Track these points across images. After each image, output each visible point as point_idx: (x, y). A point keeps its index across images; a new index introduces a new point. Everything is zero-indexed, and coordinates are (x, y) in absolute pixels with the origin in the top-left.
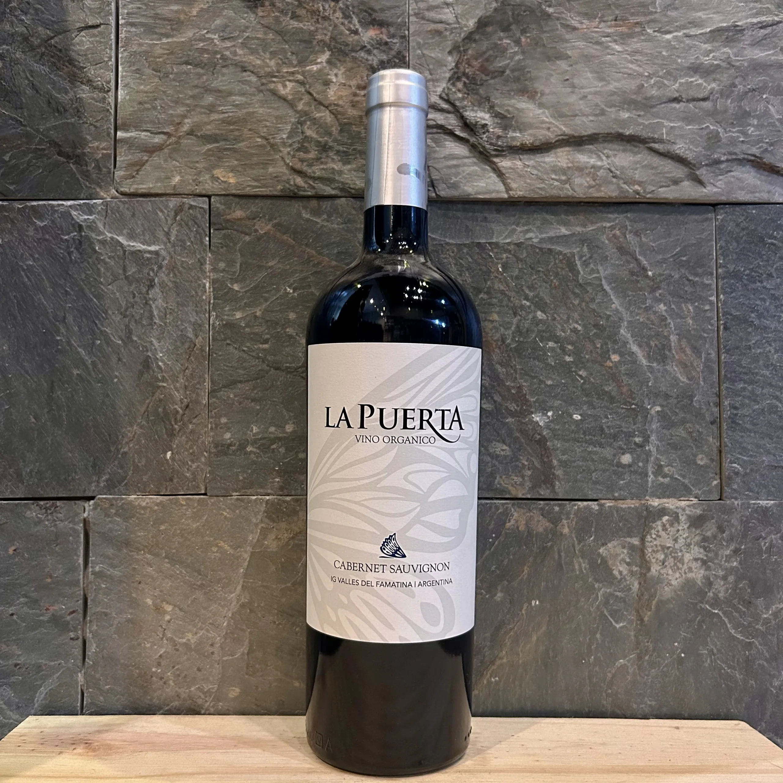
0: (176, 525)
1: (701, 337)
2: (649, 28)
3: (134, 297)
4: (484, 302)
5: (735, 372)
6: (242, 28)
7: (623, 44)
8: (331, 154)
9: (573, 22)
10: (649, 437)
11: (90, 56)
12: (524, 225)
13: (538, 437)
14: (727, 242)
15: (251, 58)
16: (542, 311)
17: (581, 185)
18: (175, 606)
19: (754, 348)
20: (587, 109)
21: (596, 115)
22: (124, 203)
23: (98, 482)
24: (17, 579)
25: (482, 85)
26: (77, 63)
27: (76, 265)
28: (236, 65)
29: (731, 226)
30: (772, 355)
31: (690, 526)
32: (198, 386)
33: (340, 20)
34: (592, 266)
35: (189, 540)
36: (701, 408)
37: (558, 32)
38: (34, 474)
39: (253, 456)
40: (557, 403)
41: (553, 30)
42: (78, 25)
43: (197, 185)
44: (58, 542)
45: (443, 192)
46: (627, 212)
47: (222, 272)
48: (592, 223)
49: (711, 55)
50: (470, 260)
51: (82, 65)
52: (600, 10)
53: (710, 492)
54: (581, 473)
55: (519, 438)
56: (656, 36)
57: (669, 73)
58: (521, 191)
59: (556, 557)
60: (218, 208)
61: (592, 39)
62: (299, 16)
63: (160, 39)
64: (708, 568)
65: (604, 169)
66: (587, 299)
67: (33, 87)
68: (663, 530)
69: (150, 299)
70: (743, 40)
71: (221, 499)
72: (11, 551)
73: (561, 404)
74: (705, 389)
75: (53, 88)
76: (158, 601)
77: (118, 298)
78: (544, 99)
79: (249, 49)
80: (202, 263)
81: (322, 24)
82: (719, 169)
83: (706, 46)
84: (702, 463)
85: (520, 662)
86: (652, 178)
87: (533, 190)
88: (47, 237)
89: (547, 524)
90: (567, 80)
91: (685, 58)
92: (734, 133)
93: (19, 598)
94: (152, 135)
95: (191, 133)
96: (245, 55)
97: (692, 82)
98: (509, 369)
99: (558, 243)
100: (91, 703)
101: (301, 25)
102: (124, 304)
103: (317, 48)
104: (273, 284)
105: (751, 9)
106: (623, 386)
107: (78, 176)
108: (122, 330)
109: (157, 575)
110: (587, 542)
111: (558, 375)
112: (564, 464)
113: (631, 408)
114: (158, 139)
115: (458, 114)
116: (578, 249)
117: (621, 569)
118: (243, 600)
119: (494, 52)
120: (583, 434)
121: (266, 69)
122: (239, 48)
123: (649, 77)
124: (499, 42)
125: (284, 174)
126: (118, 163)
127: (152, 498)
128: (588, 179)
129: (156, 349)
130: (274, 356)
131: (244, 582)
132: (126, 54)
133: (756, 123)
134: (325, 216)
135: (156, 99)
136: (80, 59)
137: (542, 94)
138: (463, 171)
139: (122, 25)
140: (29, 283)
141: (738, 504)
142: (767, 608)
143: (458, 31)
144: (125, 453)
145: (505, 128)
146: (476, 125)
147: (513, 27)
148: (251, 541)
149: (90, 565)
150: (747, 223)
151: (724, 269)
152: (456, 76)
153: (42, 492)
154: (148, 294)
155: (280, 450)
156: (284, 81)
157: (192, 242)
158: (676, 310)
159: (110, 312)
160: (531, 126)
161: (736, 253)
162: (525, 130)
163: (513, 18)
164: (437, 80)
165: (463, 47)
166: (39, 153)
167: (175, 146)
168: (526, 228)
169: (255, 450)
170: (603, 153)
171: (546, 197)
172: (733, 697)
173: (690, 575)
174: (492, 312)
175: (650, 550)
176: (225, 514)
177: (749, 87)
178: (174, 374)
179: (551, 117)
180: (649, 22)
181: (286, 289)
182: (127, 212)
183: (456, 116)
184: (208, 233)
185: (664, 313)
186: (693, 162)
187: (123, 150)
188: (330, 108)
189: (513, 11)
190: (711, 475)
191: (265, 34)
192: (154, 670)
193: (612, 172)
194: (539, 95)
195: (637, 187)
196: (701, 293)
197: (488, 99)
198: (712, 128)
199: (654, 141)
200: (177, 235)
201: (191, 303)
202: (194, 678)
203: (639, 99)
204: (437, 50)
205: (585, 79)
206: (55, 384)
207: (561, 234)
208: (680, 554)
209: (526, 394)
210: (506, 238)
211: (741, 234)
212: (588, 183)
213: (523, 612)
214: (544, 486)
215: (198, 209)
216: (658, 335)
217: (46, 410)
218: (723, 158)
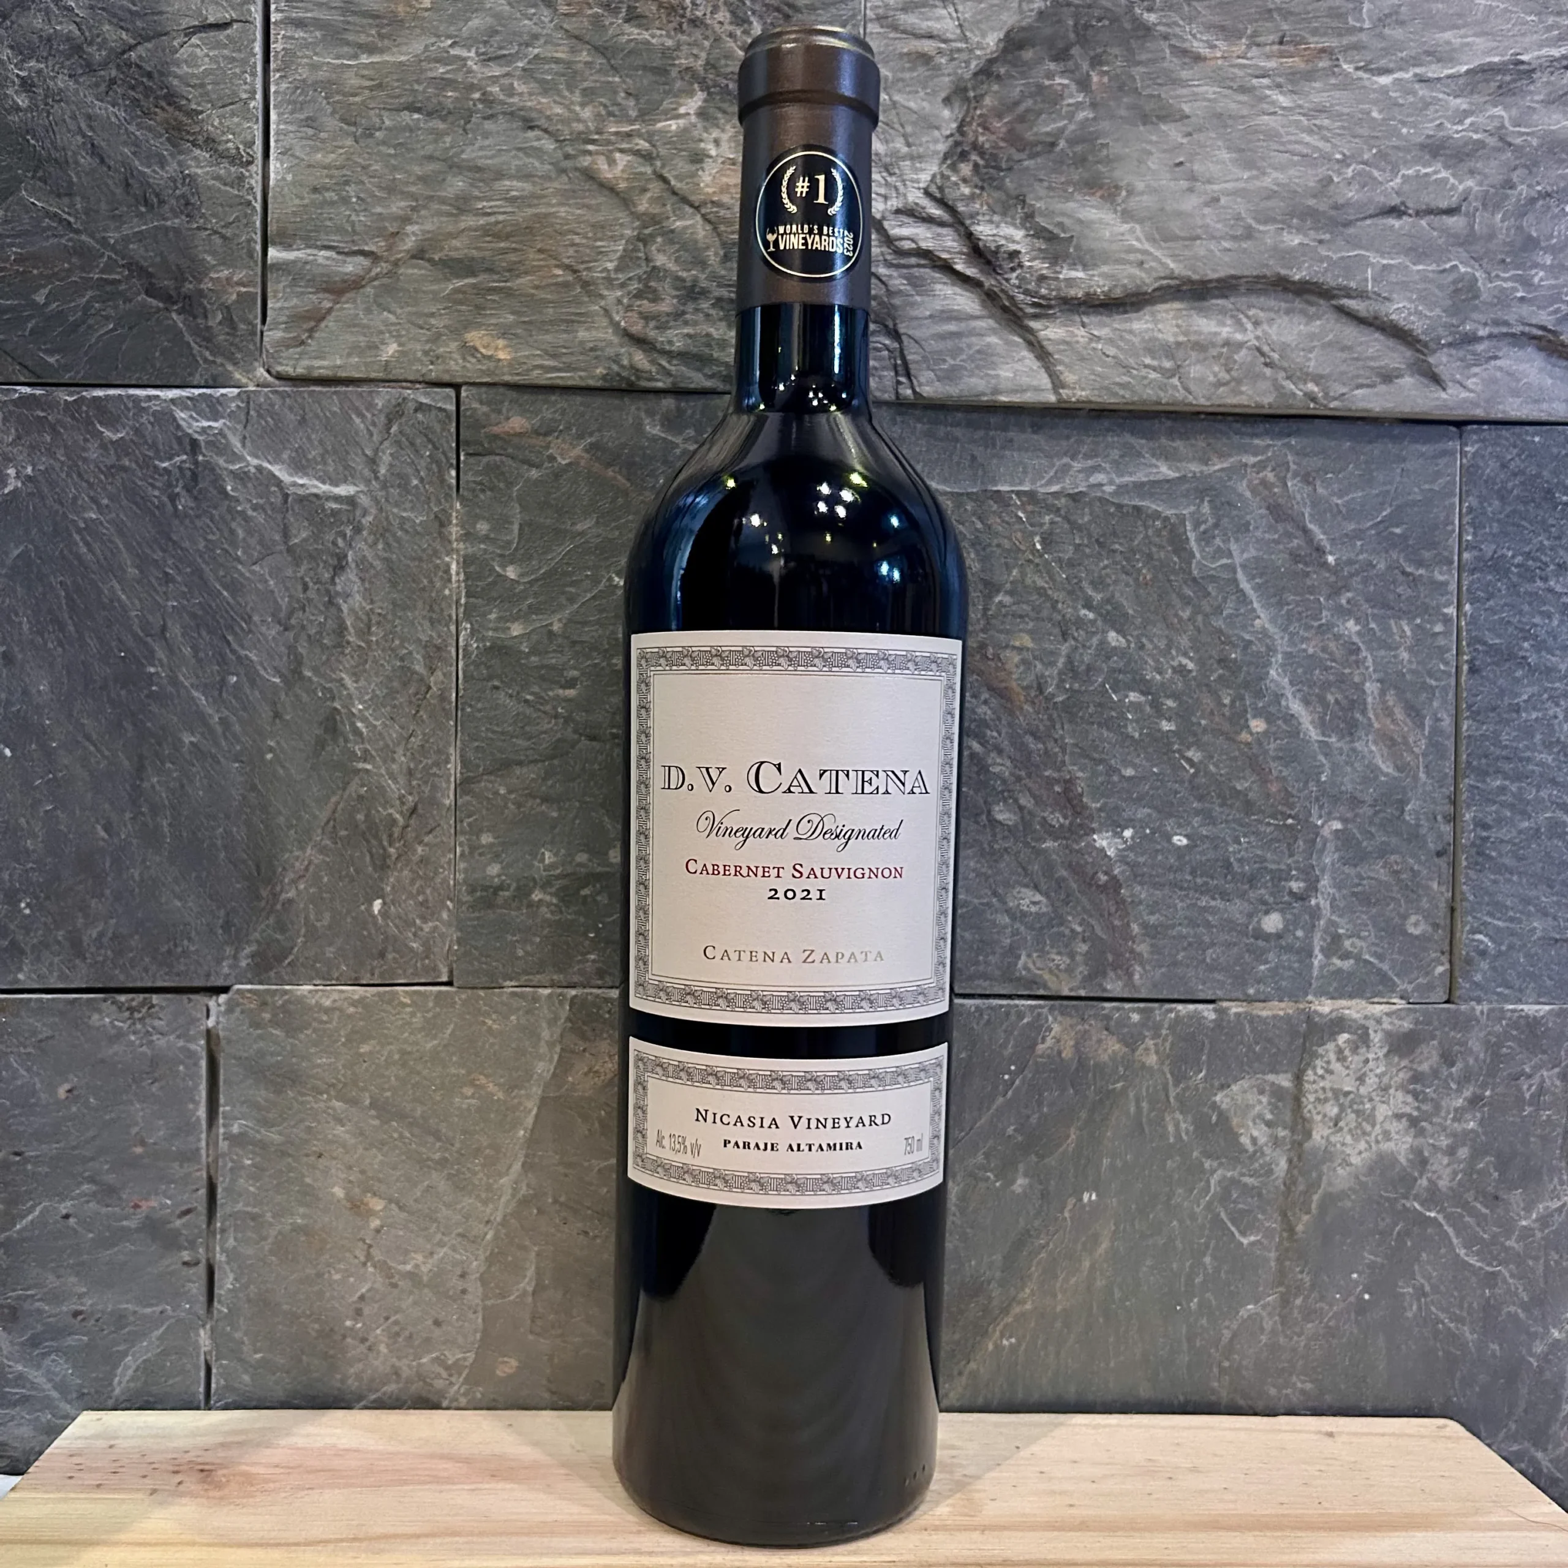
0: (391, 1044)
1: (1425, 687)
2: (1345, 61)
3: (306, 588)
4: (1003, 610)
5: (1486, 756)
6: (526, 37)
7: (1292, 91)
8: (705, 305)
9: (1195, 44)
10: (1318, 881)
11: (210, 87)
12: (1087, 457)
13: (1104, 878)
14: (1482, 499)
15: (544, 100)
16: (1118, 632)
17: (1201, 380)
18: (390, 1201)
19: (1526, 710)
20: (1219, 226)
21: (1234, 238)
22: (283, 396)
23: (235, 957)
24: (74, 1148)
25: (1010, 169)
26: (184, 102)
27: (187, 522)
28: (512, 114)
29: (1491, 468)
30: (1560, 723)
31: (1389, 1052)
32: (435, 770)
33: (729, 28)
34: (1218, 541)
35: (419, 1073)
36: (1418, 826)
37: (1165, 65)
38: (105, 940)
39: (544, 909)
40: (1143, 812)
41: (1153, 61)
42: (185, 23)
43: (432, 363)
44: (156, 1075)
45: (927, 388)
46: (1289, 435)
47: (483, 542)
48: (1222, 456)
49: (1468, 121)
50: (979, 526)
51: (194, 107)
52: (1250, 23)
53: (1430, 987)
54: (1184, 949)
55: (1064, 879)
56: (1361, 79)
57: (1382, 155)
58: (1083, 389)
59: (1132, 1109)
60: (475, 409)
61: (1232, 80)
62: (640, 17)
63: (355, 57)
64: (1421, 1133)
65: (1249, 349)
66: (1208, 609)
67: (94, 150)
68: (1338, 1059)
69: (337, 594)
70: (1531, 92)
71: (482, 993)
72: (62, 1092)
73: (1149, 815)
74: (1429, 788)
75: (134, 153)
76: (357, 1190)
77: (272, 592)
78: (1133, 203)
79: (542, 82)
80: (442, 522)
81: (689, 35)
82: (1474, 354)
83: (1458, 101)
84: (1416, 931)
85: (1059, 1308)
86: (1343, 368)
87: (1107, 388)
88: (127, 463)
89: (1117, 1047)
90: (1181, 163)
91: (1414, 125)
92: (1506, 281)
93: (81, 1183)
94: (340, 257)
95: (419, 254)
96: (530, 94)
97: (1426, 174)
98: (1050, 745)
99: (1151, 495)
100: (226, 1387)
101: (646, 35)
102: (284, 602)
103: (678, 84)
104: (589, 569)
105: (1549, 29)
106: (1271, 781)
107: (188, 338)
108: (281, 657)
109: (353, 1141)
110: (1191, 1083)
111: (1147, 760)
112: (1151, 931)
113: (1285, 825)
114: (351, 267)
115: (962, 229)
116: (1192, 508)
117: (1255, 1133)
118: (524, 1190)
119: (1035, 102)
120: (1191, 873)
121: (575, 125)
122: (520, 78)
123: (1345, 162)
124: (1047, 83)
125: (610, 344)
126: (269, 312)
127: (342, 991)
128: (1216, 369)
129: (350, 696)
130: (587, 711)
131: (527, 1156)
132: (284, 85)
133: (1549, 262)
134: (691, 432)
135: (347, 183)
136: (191, 93)
137: (1130, 193)
138: (969, 346)
139: (275, 23)
140: (89, 557)
141: (1482, 1012)
142: (1528, 1209)
143: (964, 56)
144: (290, 901)
145: (1055, 260)
146: (996, 252)
147: (1075, 51)
148: (540, 1075)
149: (221, 1121)
150: (1523, 461)
151: (1476, 553)
152: (959, 149)
153: (122, 977)
154: (335, 584)
155: (599, 898)
156: (611, 152)
157: (422, 480)
158: (1378, 634)
159: (256, 618)
160: (1105, 257)
161: (1498, 521)
162: (1095, 266)
163: (1077, 34)
164: (920, 158)
165: (974, 89)
166: (108, 288)
167: (386, 281)
168: (1090, 463)
169: (548, 898)
170: (1247, 317)
171: (1133, 403)
172: (1458, 1374)
173: (1387, 1146)
174: (1021, 631)
175: (1311, 1098)
176: (490, 1022)
177: (1539, 188)
178: (387, 746)
179: (1148, 240)
180: (1346, 49)
181: (610, 579)
182: (292, 417)
183: (957, 231)
184: (454, 462)
185: (1355, 639)
186: (1423, 337)
187: (281, 286)
188: (703, 211)
189: (1076, 16)
190: (1434, 955)
191: (573, 51)
192: (348, 1323)
193: (1263, 354)
194: (1124, 193)
195: (1311, 387)
196: (1427, 600)
197: (1021, 200)
198: (1463, 269)
199: (1349, 293)
200: (391, 465)
201: (420, 604)
202: (428, 1340)
203: (1322, 207)
204: (922, 94)
205: (1217, 162)
206: (147, 763)
207: (1160, 477)
208: (1368, 1106)
209: (1081, 795)
210: (1050, 483)
211: (1510, 485)
212: (1215, 375)
213: (1067, 1214)
214: (1112, 974)
215: (434, 412)
216: (1342, 680)
217: (128, 815)
218: (1482, 332)
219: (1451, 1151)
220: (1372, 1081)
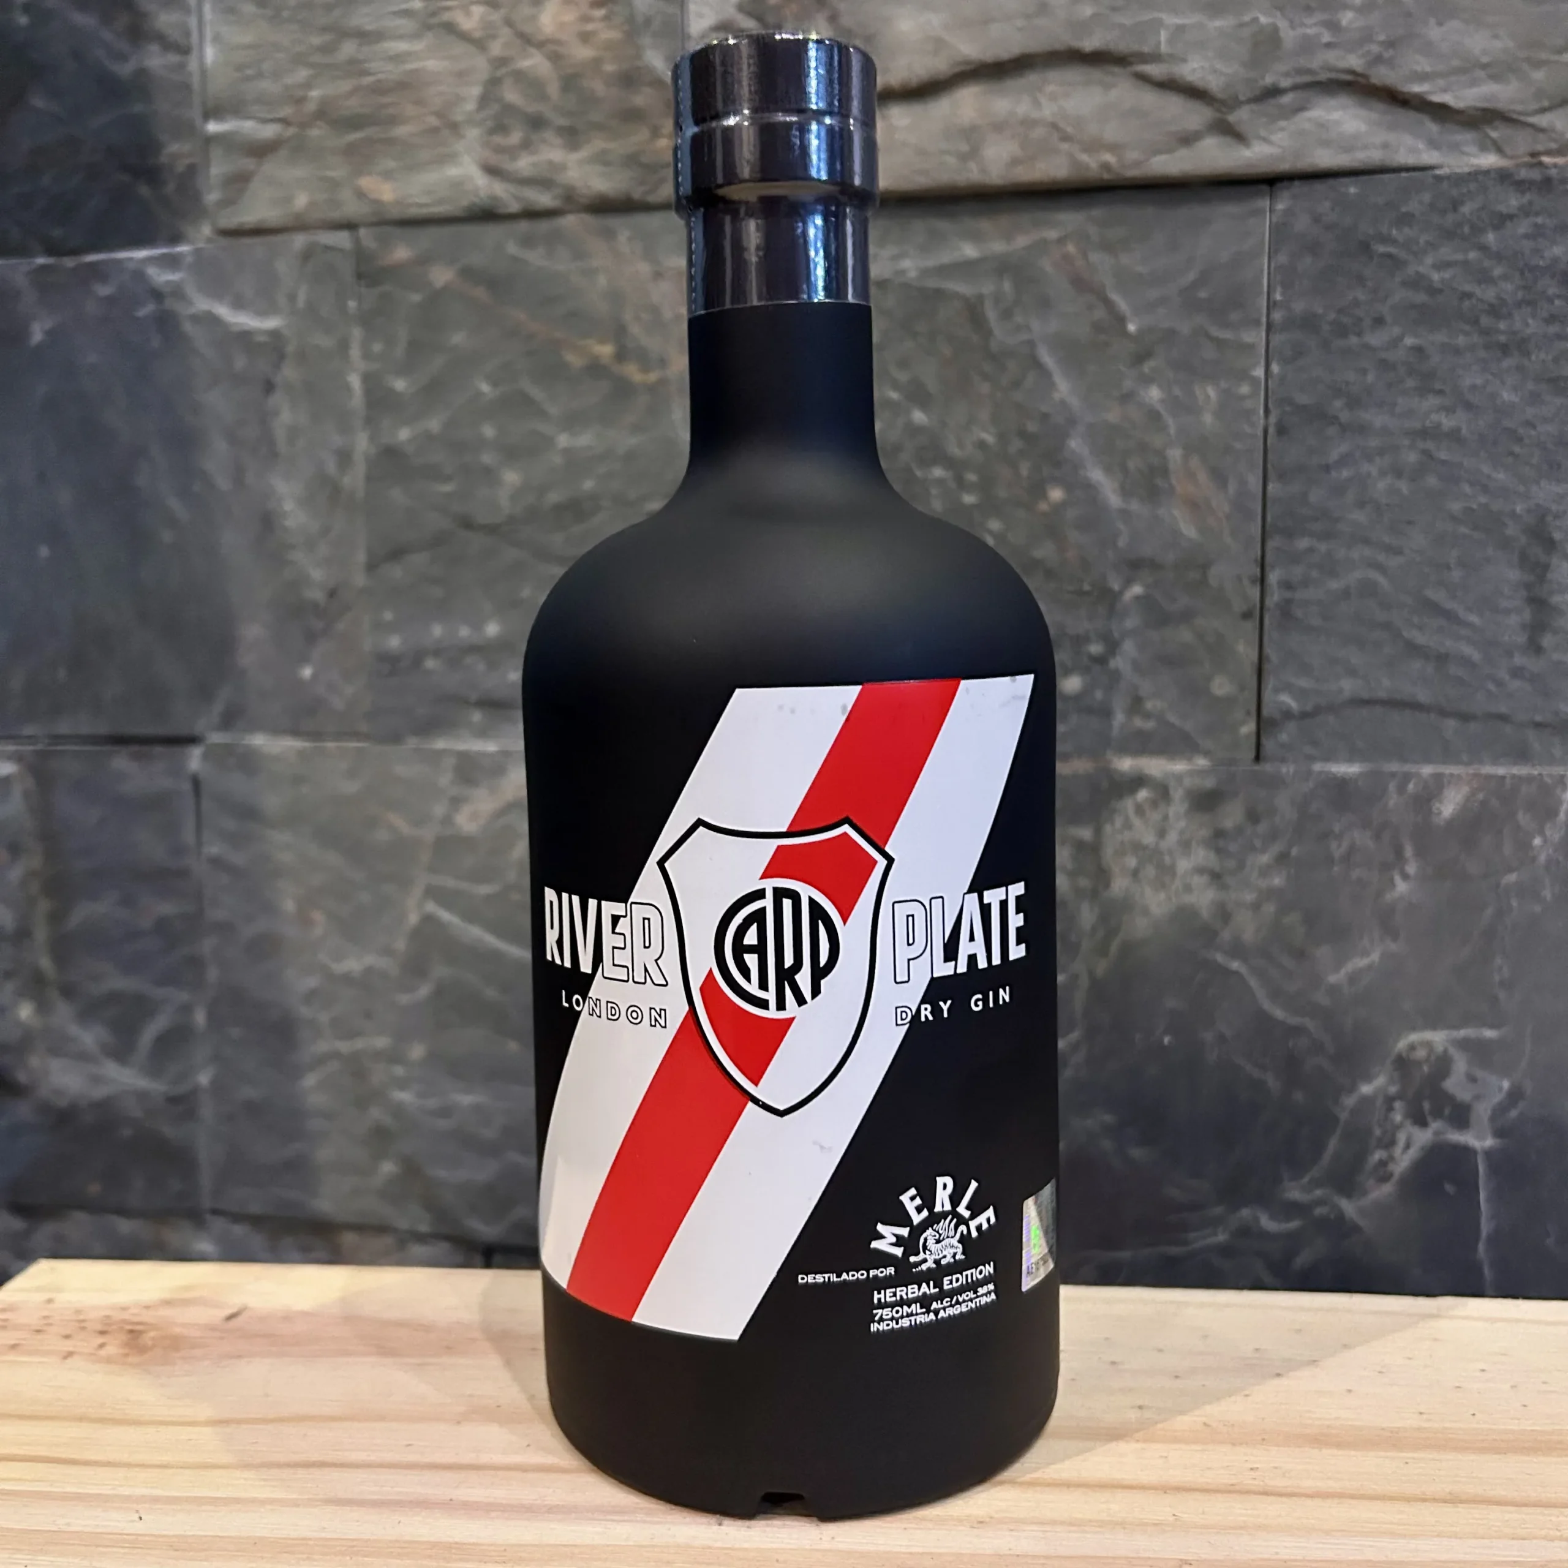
1: (1229, 450)
5: (1292, 517)
8: (549, 135)
10: (1117, 644)
12: (894, 244)
14: (1292, 255)
16: (922, 410)
17: (998, 160)
19: (1336, 469)
20: (1013, 5)
21: (1028, 17)
22: (223, 248)
29: (1302, 223)
30: (1374, 481)
31: (1191, 808)
34: (1019, 319)
36: (1223, 590)
39: (434, 676)
43: (331, 210)
47: (378, 359)
48: (1022, 234)
51: (145, 9)
53: (1235, 746)
60: (369, 246)
64: (1224, 887)
65: (1045, 125)
66: (1006, 384)
68: (1137, 815)
69: (269, 413)
71: (391, 747)
74: (1235, 552)
75: (105, 55)
76: (304, 904)
80: (344, 346)
82: (1279, 107)
84: (1221, 693)
86: (1139, 135)
92: (1312, 27)
94: (260, 125)
95: (322, 114)
99: (953, 276)
106: (1068, 549)
113: (1082, 591)
114: (269, 131)
116: (992, 287)
125: (473, 178)
128: (1012, 147)
130: (462, 504)
134: (542, 250)
141: (1288, 771)
142: (1338, 965)
144: (245, 668)
150: (1336, 214)
151: (1285, 312)
154: (266, 404)
158: (1182, 398)
159: (212, 436)
160: (902, 49)
161: (1310, 278)
167: (297, 141)
168: (896, 251)
170: (1044, 93)
173: (1189, 899)
175: (1110, 851)
179: (943, 28)
184: (354, 293)
185: (1157, 406)
186: (1220, 96)
187: (218, 155)
188: (544, 49)
190: (1238, 716)
193: (1058, 129)
195: (1109, 158)
196: (1234, 363)
197: (826, 4)
198: (1263, 20)
199: (1144, 58)
200: (306, 300)
207: (963, 258)
208: (1168, 859)
211: (1324, 239)
212: (1010, 154)
215: (336, 252)
216: (1142, 447)
218: (1285, 83)
219: (1256, 907)
220: (1172, 837)
